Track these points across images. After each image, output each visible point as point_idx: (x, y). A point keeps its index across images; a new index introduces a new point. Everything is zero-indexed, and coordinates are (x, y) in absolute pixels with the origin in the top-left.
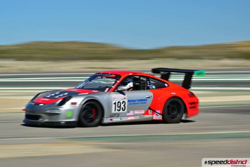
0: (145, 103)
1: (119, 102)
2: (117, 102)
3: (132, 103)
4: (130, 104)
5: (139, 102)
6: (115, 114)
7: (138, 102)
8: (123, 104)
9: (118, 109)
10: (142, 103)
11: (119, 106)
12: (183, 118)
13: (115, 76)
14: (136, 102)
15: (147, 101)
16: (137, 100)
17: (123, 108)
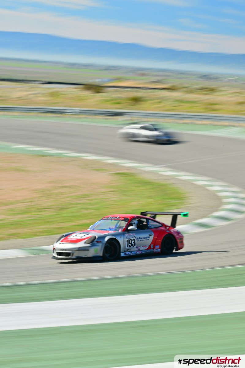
0: (148, 240)
1: (130, 240)
2: (129, 239)
3: (139, 240)
4: (138, 241)
5: (144, 239)
6: (128, 250)
8: (133, 241)
9: (130, 245)
10: (146, 240)
12: (174, 251)
13: (124, 219)
15: (149, 238)
16: (143, 238)
17: (133, 244)
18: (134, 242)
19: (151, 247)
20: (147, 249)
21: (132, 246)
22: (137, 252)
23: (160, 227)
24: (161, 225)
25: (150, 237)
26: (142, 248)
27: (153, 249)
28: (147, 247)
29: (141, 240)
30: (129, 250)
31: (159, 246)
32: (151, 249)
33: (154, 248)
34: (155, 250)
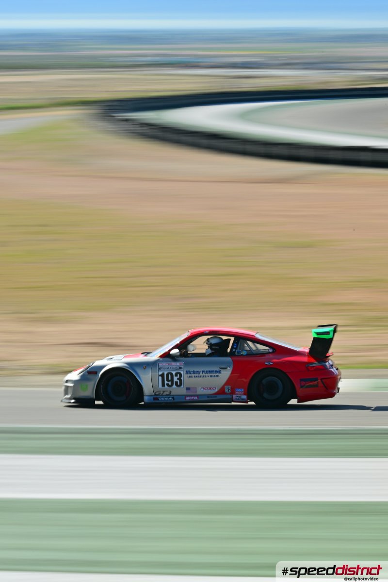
2: (166, 373)
6: (164, 392)
7: (204, 374)
11: (170, 379)
14: (201, 374)
16: (203, 372)
18: (180, 379)
19: (226, 391)
20: (216, 394)
21: (174, 386)
22: (187, 398)
23: (269, 353)
24: (271, 351)
25: (223, 372)
26: (200, 391)
27: (230, 394)
28: (216, 390)
29: (197, 375)
30: (168, 393)
31: (243, 390)
32: (226, 394)
33: (233, 392)
34: (234, 396)
